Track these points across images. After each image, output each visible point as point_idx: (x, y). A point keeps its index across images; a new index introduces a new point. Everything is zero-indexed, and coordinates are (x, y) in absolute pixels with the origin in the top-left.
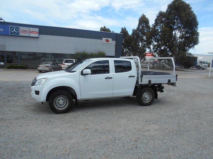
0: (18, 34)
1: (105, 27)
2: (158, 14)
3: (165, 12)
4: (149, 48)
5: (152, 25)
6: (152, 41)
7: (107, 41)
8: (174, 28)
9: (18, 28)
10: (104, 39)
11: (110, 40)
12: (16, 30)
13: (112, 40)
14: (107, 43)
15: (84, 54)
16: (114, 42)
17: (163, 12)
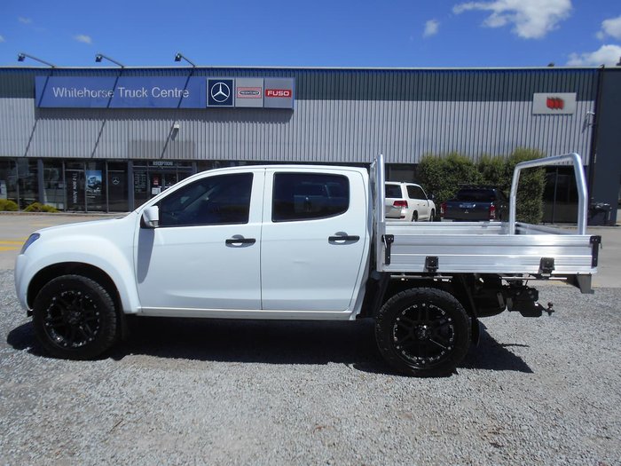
0: (230, 101)
7: (555, 104)
9: (230, 83)
10: (541, 99)
11: (569, 98)
12: (224, 90)
13: (577, 100)
14: (555, 111)
15: (453, 163)
16: (588, 108)
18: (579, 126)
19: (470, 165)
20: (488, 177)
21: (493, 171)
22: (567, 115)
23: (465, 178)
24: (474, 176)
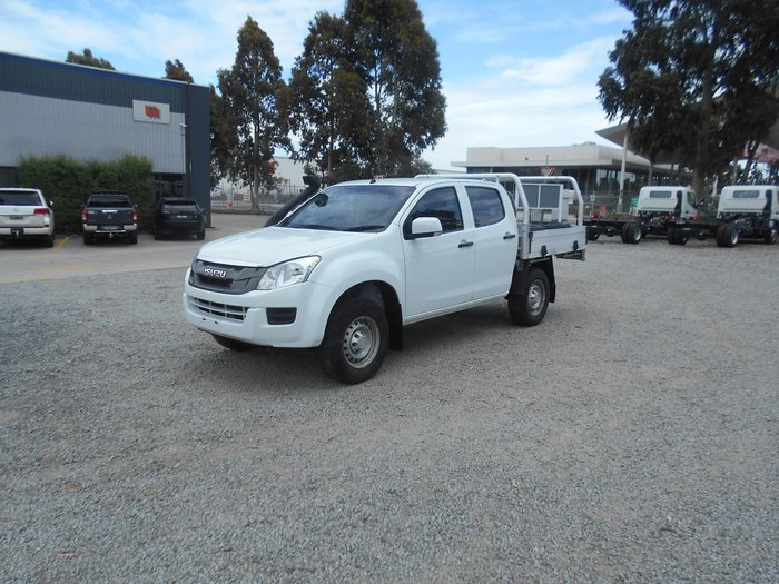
1: (87, 52)
2: (314, 22)
3: (338, 16)
4: (286, 142)
5: (297, 59)
6: (301, 119)
7: (153, 113)
8: (371, 78)
10: (140, 106)
11: (164, 108)
13: (171, 110)
14: (153, 120)
16: (180, 120)
17: (331, 15)
22: (164, 124)
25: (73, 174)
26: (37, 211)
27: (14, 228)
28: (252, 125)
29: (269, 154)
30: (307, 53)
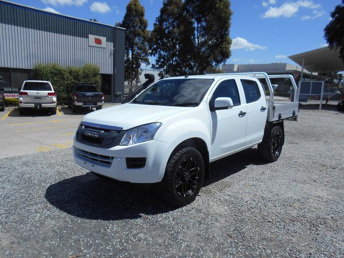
10: (92, 38)
11: (103, 39)
13: (107, 41)
16: (111, 46)
18: (108, 54)
19: (65, 71)
20: (75, 78)
21: (78, 75)
22: (103, 48)
23: (63, 78)
24: (68, 78)
25: (61, 73)
26: (49, 94)
27: (36, 104)
28: (130, 51)
29: (138, 66)
30: (161, 16)
